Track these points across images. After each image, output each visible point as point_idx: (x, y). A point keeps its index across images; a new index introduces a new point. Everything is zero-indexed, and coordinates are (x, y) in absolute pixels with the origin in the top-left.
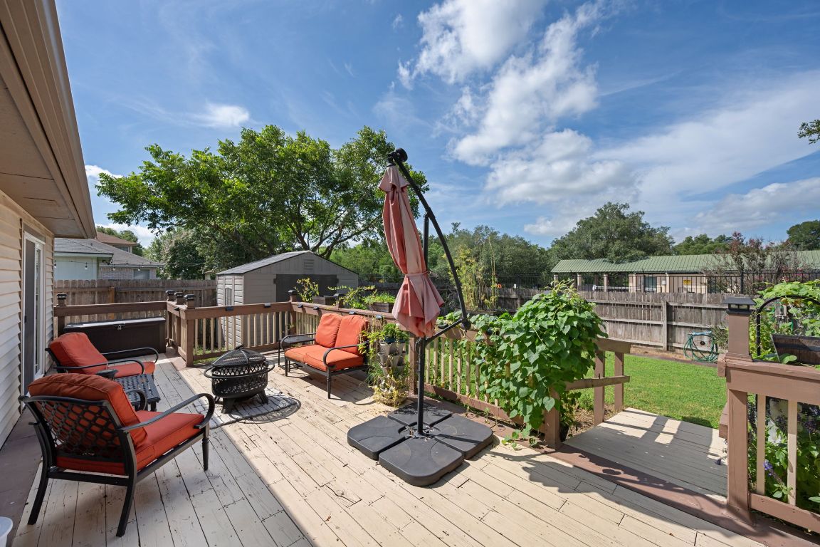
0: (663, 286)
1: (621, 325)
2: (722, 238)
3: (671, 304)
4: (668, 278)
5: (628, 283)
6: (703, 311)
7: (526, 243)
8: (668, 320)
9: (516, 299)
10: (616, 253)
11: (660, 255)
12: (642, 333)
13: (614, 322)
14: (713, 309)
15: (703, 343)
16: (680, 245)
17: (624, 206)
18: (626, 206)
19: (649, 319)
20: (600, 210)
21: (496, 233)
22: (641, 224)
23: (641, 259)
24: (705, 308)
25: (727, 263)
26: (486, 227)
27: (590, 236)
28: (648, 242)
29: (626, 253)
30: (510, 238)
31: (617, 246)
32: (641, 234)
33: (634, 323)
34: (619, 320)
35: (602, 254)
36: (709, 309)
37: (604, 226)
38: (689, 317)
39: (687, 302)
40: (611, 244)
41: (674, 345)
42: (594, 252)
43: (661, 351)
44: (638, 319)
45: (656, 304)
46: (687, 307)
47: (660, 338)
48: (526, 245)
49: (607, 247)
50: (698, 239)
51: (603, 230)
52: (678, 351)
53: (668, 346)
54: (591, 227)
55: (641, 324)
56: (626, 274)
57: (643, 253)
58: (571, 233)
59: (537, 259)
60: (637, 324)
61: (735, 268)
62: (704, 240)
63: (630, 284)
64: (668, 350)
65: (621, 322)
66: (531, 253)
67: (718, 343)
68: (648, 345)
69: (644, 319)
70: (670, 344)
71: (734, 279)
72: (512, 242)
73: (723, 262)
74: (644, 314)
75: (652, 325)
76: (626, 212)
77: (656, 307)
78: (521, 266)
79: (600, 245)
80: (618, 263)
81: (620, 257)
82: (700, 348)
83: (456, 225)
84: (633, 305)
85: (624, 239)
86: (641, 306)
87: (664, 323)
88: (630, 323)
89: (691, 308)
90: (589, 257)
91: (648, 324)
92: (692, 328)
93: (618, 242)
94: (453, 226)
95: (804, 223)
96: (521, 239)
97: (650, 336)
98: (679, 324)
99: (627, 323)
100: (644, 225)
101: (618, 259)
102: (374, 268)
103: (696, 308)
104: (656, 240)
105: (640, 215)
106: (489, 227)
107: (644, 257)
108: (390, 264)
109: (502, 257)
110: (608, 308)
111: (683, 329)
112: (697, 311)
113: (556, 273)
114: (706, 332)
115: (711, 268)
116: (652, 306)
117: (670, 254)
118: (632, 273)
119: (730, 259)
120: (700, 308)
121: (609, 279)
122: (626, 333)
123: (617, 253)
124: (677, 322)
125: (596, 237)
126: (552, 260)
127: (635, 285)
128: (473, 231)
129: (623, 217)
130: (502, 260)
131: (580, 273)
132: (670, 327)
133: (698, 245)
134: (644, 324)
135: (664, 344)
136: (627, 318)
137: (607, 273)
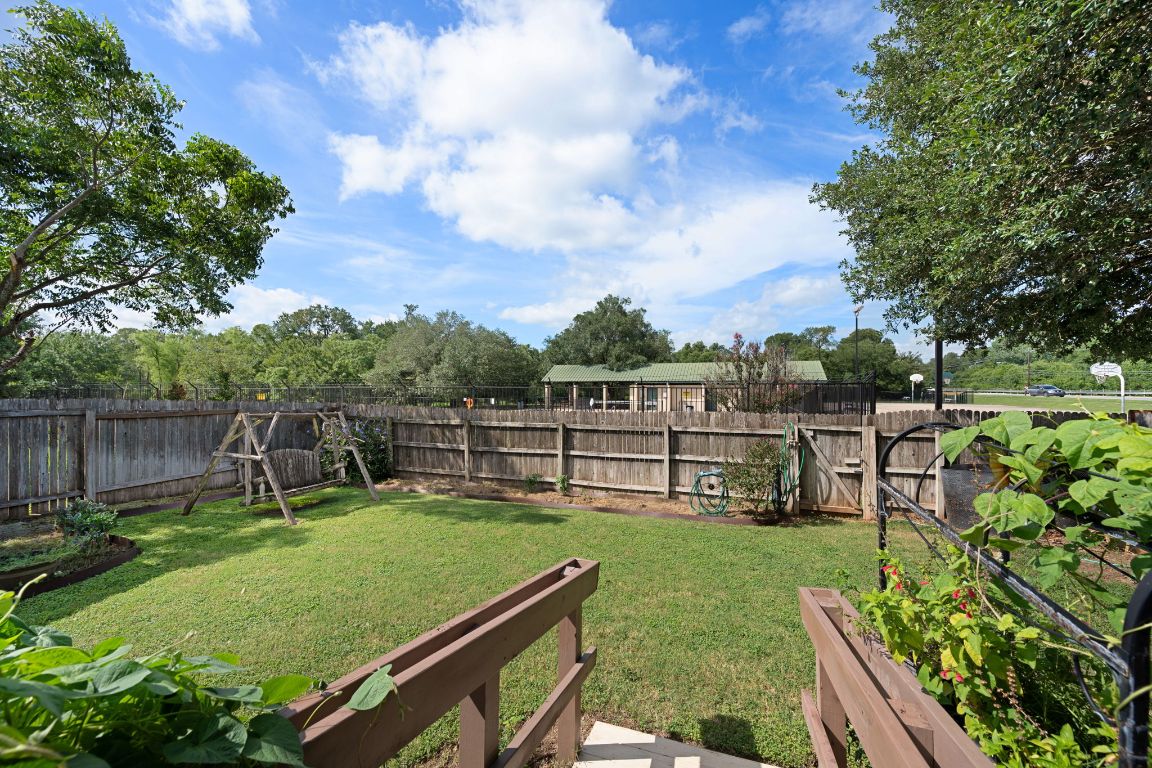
0: (664, 401)
1: (613, 463)
2: (715, 347)
3: (674, 429)
4: (669, 390)
5: (628, 395)
6: (711, 437)
7: (509, 341)
8: (670, 453)
9: (461, 426)
10: (617, 357)
11: (662, 362)
12: (638, 474)
13: (603, 458)
14: (722, 434)
15: (711, 487)
16: (679, 353)
17: (626, 301)
18: (627, 301)
19: (647, 453)
20: (599, 303)
21: (467, 323)
22: (643, 324)
23: (643, 366)
24: (712, 433)
25: (728, 372)
26: (453, 313)
27: (588, 336)
28: (649, 346)
29: (628, 357)
30: (488, 332)
31: (616, 350)
32: (643, 335)
33: (629, 459)
34: (609, 455)
35: (602, 359)
36: (717, 434)
37: (604, 323)
38: (695, 448)
39: (693, 425)
40: (611, 347)
41: (678, 489)
42: (592, 355)
43: (662, 500)
44: (633, 452)
45: (656, 429)
46: (693, 433)
47: (660, 481)
48: (509, 343)
49: (607, 350)
50: (696, 346)
51: (603, 328)
52: (682, 497)
53: (670, 492)
54: (590, 323)
55: (637, 460)
56: (626, 384)
57: (645, 359)
58: (567, 330)
59: (525, 363)
60: (633, 460)
61: (735, 378)
62: (700, 347)
63: (631, 398)
64: (670, 497)
65: (612, 459)
66: (517, 355)
67: (730, 485)
68: (646, 492)
69: (642, 453)
70: (673, 489)
71: (734, 391)
72: (491, 337)
73: (724, 370)
74: (642, 444)
75: (651, 461)
76: (628, 308)
77: (656, 433)
78: (503, 371)
79: (600, 347)
80: (619, 370)
81: (621, 364)
82: (708, 492)
83: (411, 308)
84: (628, 432)
85: (626, 342)
86: (637, 432)
87: (666, 457)
88: (625, 459)
89: (697, 433)
90: (588, 362)
91: (647, 460)
92: (698, 462)
93: (619, 344)
94: (405, 309)
95: (777, 335)
96: (504, 334)
97: (649, 478)
98: (684, 458)
99: (620, 459)
100: (647, 326)
101: (619, 366)
102: (258, 371)
103: (702, 433)
104: (657, 343)
105: (642, 313)
106: (458, 313)
107: (646, 364)
108: (288, 365)
109: (475, 358)
110: (595, 436)
111: (688, 464)
112: (703, 437)
113: (549, 383)
114: (714, 470)
115: (713, 378)
116: (652, 432)
117: (670, 361)
118: (633, 383)
119: (731, 367)
120: (707, 434)
121: (609, 390)
122: (619, 475)
123: (618, 359)
124: (681, 455)
125: (595, 336)
126: (542, 366)
127: (636, 398)
128: (435, 319)
129: (624, 314)
130: (474, 363)
131: (576, 383)
132: (673, 463)
133: (696, 353)
134: (642, 460)
135: (665, 489)
136: (620, 452)
137: (607, 383)
